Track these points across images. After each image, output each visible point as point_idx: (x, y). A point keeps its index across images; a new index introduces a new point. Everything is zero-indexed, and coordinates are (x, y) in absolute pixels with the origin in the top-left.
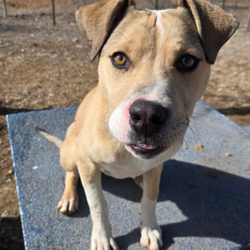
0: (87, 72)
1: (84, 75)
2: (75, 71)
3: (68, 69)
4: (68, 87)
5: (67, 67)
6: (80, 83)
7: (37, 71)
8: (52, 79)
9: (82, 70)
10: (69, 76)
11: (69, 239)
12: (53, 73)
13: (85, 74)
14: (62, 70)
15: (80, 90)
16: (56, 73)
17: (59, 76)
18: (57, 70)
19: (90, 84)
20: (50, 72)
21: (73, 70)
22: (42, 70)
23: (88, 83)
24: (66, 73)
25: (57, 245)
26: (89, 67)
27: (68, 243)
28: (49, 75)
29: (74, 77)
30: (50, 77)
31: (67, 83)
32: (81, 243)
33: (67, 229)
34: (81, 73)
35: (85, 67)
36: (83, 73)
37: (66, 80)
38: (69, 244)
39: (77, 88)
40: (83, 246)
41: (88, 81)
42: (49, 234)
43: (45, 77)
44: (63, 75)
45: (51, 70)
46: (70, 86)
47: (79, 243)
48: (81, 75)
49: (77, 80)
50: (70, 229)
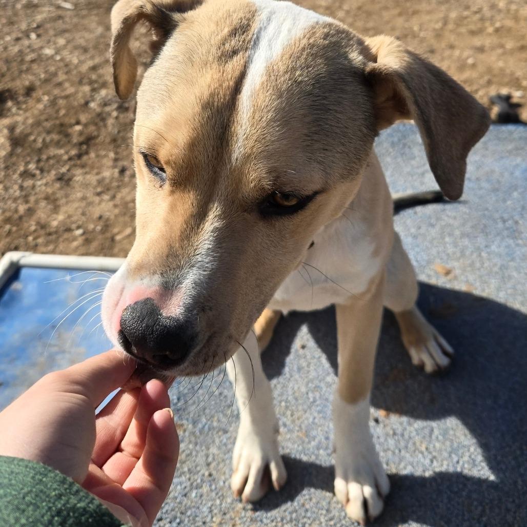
0: (509, 23)
1: (497, 30)
2: (482, 19)
3: (466, 13)
4: (450, 57)
5: (467, 8)
6: (481, 50)
7: (400, 14)
8: (422, 34)
9: (498, 17)
10: (463, 30)
11: (212, 417)
12: (430, 21)
13: (502, 27)
14: (453, 15)
15: (474, 66)
16: (437, 22)
17: (442, 29)
18: (441, 15)
19: (504, 54)
20: (426, 18)
21: (478, 16)
22: (410, 11)
23: (500, 51)
24: (460, 22)
25: (187, 420)
26: (517, 11)
27: (206, 424)
28: (421, 25)
29: (473, 33)
30: (420, 30)
31: (452, 47)
32: (228, 435)
33: (220, 394)
34: (492, 24)
35: (508, 11)
36: (498, 25)
37: (452, 38)
38: (207, 426)
39: (470, 61)
40: (229, 442)
41: (502, 46)
42: (186, 391)
43: (411, 28)
44: (451, 26)
45: (429, 12)
46: (457, 53)
47: (226, 432)
48: (490, 30)
49: (477, 41)
50: (226, 397)
